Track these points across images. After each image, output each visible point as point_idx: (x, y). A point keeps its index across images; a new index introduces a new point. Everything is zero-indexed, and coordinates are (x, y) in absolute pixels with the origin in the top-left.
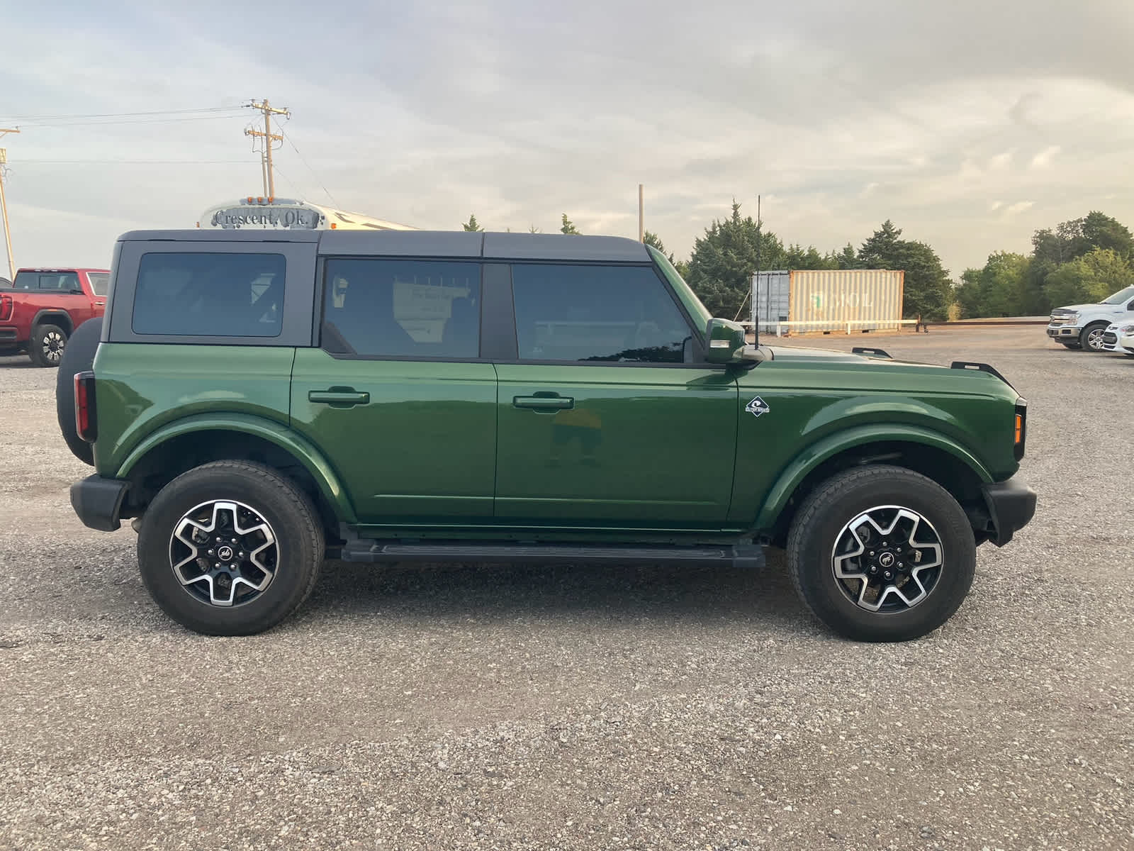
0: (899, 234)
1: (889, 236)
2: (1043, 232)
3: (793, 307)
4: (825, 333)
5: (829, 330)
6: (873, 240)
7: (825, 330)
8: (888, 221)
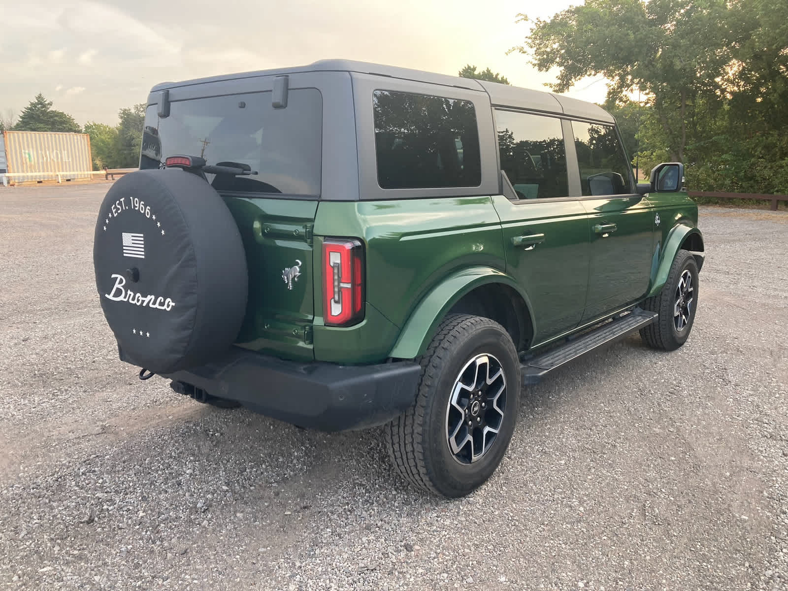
0: (51, 105)
1: (44, 106)
2: (125, 110)
3: (10, 161)
4: (39, 182)
5: (42, 180)
6: (30, 109)
7: (38, 180)
8: (40, 95)
